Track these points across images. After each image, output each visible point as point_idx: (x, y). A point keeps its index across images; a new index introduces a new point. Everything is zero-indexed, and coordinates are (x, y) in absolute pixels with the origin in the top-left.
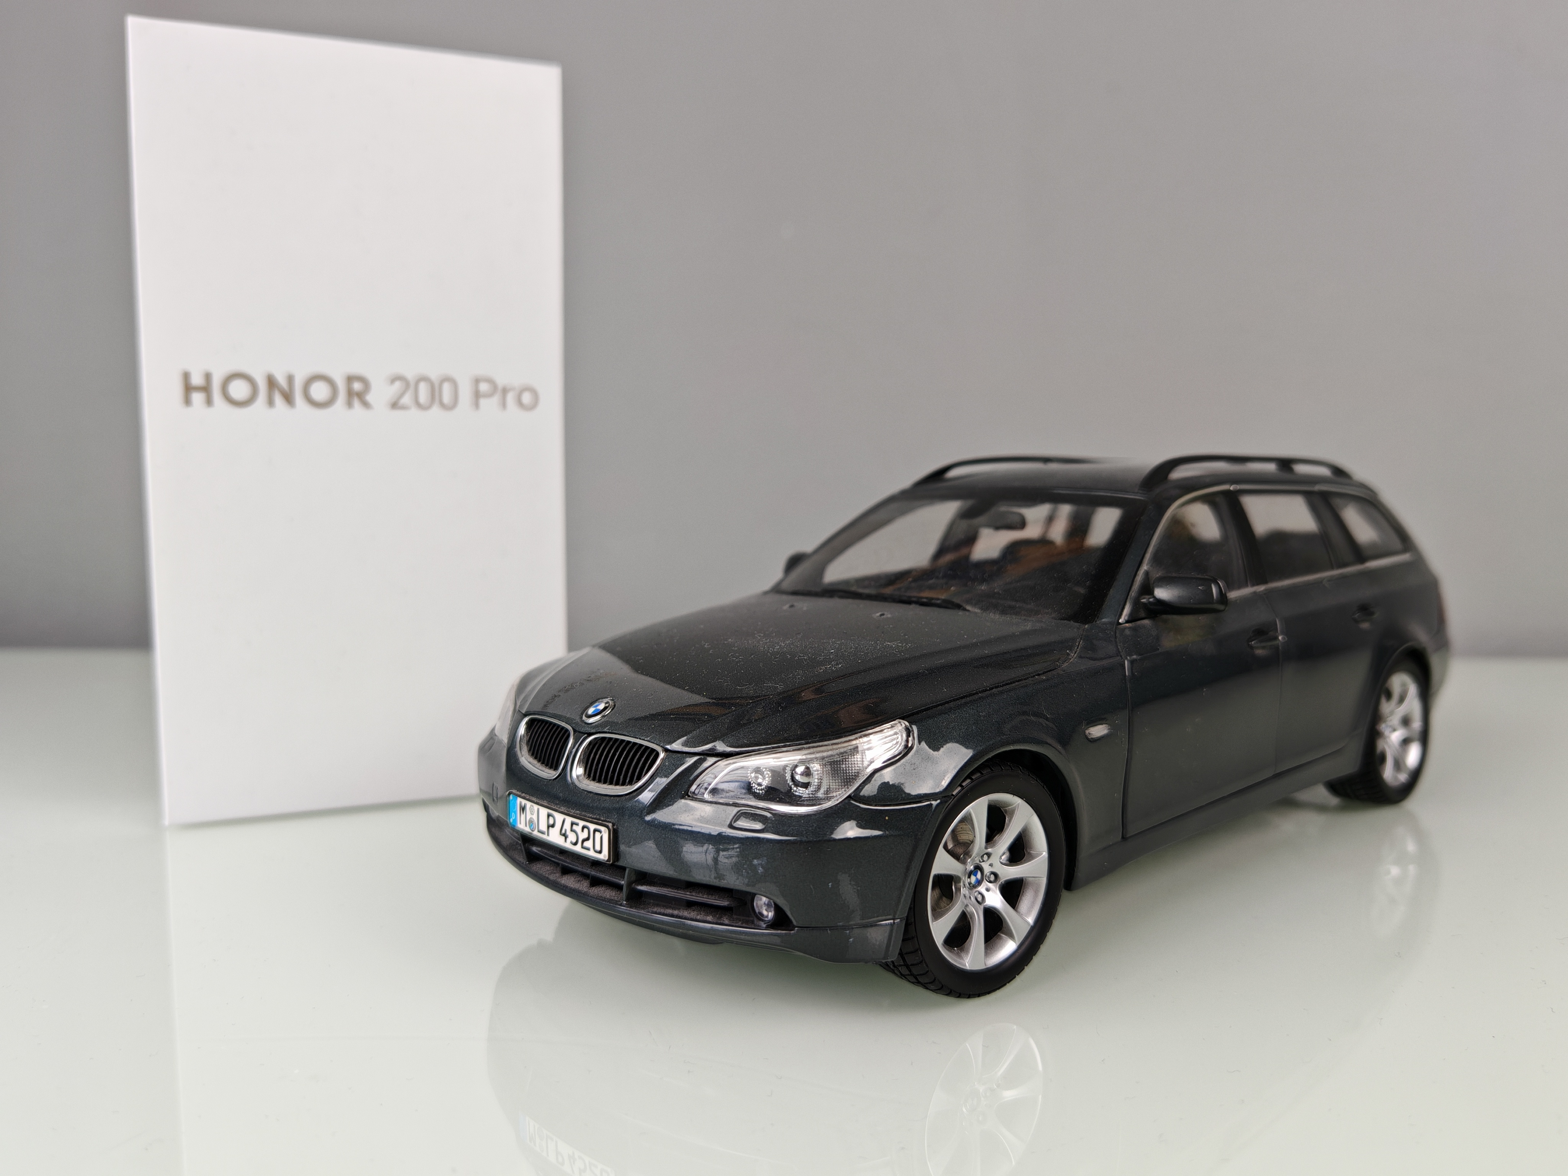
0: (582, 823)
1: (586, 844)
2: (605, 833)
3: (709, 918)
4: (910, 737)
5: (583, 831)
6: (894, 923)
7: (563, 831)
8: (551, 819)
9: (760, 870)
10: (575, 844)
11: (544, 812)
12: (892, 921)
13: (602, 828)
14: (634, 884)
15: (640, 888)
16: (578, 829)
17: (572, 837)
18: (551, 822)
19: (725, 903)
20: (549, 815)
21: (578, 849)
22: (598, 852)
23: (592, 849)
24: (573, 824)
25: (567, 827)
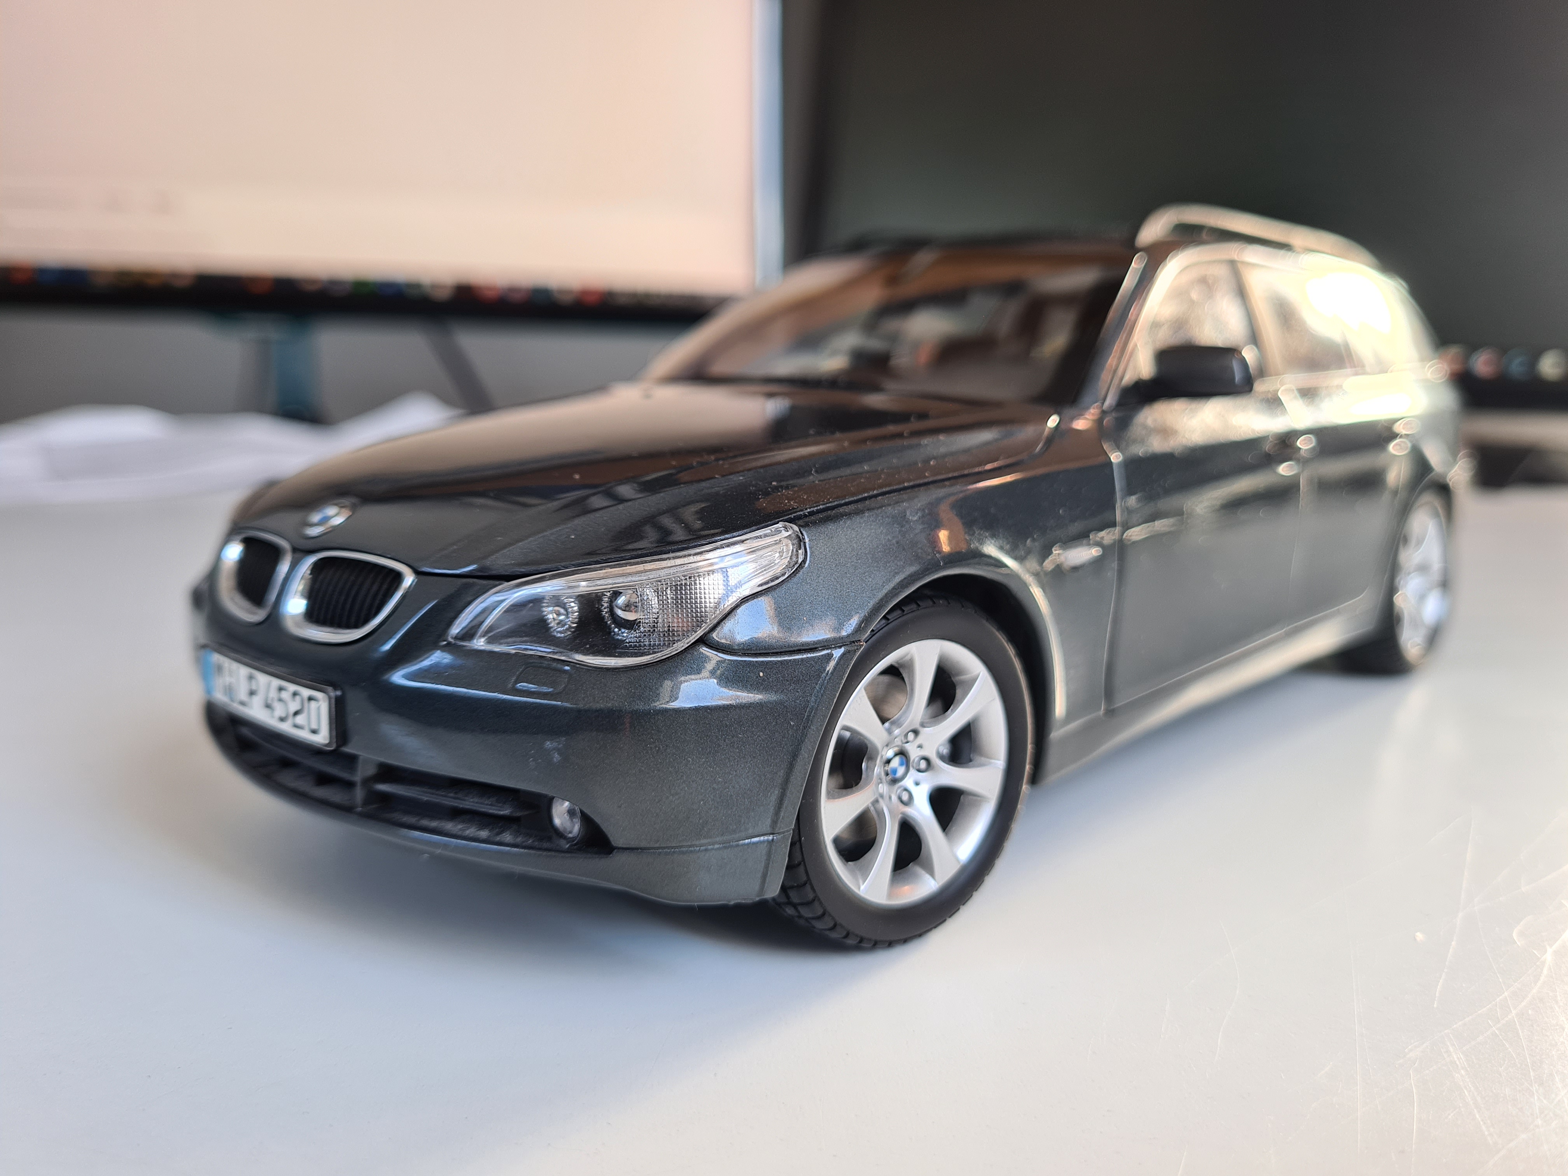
0: (292, 687)
1: (300, 719)
2: (324, 701)
3: (484, 834)
4: (800, 549)
5: (293, 700)
6: (773, 839)
7: (269, 702)
8: (254, 682)
9: (556, 757)
10: (282, 719)
11: (243, 671)
12: (771, 838)
13: (320, 695)
14: (371, 782)
15: (381, 787)
16: (285, 695)
17: (279, 711)
18: (254, 688)
19: (506, 811)
20: (251, 678)
21: (288, 728)
22: (314, 732)
23: (307, 728)
24: (281, 689)
25: (273, 694)
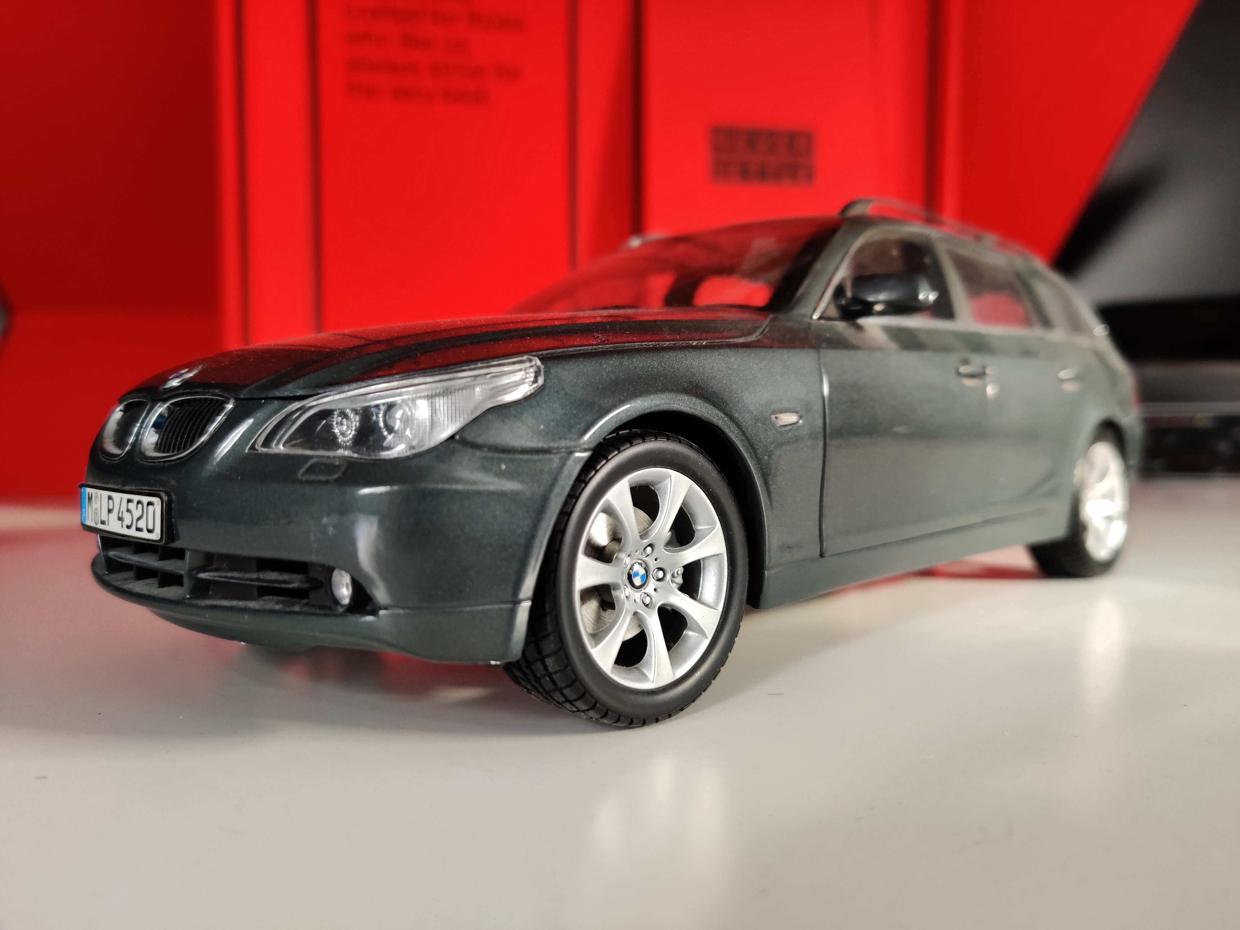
0: (136, 498)
1: (141, 524)
2: (158, 504)
3: (278, 607)
4: (540, 376)
5: (137, 508)
6: (514, 607)
7: (120, 515)
8: (111, 501)
9: (331, 531)
10: (129, 527)
11: (105, 496)
12: (512, 605)
13: (155, 500)
14: (194, 572)
15: (202, 575)
16: (132, 506)
17: (127, 520)
18: (111, 507)
19: (296, 584)
20: (110, 498)
21: (132, 532)
22: (150, 531)
23: (145, 530)
24: (129, 501)
25: (124, 508)
